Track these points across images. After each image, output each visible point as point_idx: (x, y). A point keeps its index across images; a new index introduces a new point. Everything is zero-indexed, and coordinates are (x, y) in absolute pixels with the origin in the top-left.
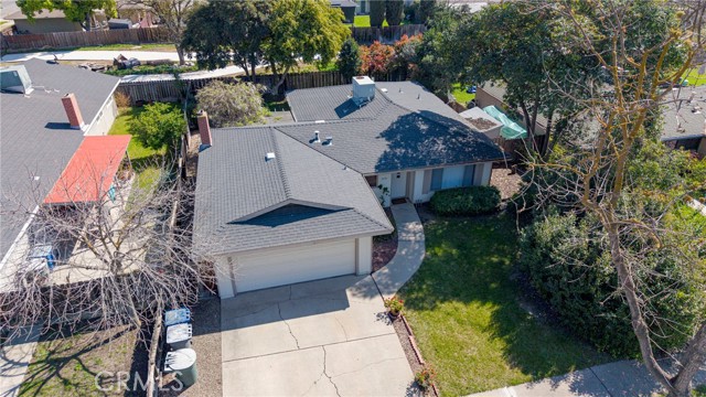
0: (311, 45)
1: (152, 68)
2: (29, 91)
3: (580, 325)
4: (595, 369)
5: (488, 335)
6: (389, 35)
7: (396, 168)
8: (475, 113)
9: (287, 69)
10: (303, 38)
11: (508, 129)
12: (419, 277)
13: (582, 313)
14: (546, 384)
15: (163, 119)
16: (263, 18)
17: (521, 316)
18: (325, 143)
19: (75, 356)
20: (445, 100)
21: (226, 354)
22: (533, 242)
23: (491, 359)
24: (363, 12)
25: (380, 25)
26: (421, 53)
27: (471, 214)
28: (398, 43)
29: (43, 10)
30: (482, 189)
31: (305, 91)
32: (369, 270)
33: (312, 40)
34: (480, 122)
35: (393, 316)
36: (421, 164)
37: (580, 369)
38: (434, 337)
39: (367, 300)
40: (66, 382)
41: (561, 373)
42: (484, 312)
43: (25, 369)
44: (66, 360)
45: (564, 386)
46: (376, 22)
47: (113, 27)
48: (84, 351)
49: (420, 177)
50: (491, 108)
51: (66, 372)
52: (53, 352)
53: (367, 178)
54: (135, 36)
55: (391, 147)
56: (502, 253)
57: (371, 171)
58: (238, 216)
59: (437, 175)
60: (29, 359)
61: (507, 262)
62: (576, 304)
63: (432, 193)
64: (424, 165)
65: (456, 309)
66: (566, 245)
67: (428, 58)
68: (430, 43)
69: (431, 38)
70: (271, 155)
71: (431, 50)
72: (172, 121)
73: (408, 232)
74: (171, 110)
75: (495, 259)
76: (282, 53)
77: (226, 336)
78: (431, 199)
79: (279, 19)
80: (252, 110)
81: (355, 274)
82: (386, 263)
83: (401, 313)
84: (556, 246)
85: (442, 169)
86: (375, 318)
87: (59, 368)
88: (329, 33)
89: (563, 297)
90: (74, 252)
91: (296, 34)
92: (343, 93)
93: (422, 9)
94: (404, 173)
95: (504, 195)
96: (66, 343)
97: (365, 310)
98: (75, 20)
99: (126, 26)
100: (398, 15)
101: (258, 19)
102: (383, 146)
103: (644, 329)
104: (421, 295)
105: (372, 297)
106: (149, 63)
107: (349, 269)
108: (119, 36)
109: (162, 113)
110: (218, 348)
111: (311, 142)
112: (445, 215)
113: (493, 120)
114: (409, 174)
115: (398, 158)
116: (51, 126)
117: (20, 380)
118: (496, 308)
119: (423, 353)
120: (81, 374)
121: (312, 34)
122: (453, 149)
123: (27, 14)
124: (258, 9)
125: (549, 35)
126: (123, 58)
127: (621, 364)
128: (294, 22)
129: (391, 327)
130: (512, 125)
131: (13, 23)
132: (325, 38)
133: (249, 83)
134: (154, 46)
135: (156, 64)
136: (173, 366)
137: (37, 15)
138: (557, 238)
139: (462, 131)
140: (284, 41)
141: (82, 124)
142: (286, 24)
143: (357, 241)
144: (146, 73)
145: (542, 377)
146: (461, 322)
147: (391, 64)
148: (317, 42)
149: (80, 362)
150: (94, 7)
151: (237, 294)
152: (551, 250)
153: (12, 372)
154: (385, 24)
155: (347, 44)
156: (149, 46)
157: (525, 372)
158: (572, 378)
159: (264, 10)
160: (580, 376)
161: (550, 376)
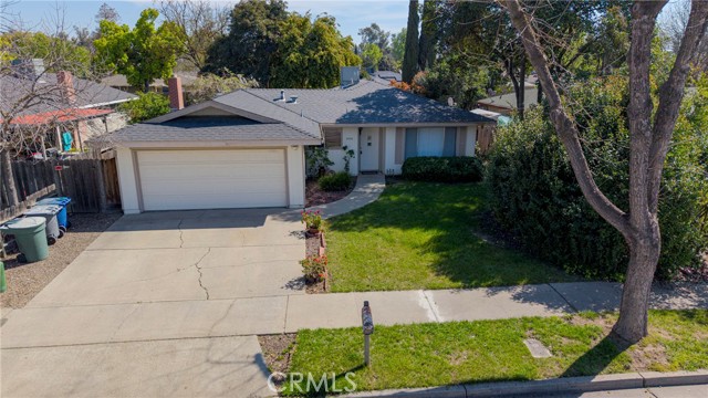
0: (315, 60)
4: (554, 285)
5: (419, 250)
7: (360, 122)
10: (307, 54)
17: (471, 241)
32: (302, 206)
33: (316, 56)
35: (311, 234)
37: (534, 283)
38: (350, 248)
41: (507, 284)
45: (505, 294)
55: (360, 108)
56: (469, 202)
57: (330, 122)
59: (411, 135)
61: (473, 208)
65: (389, 232)
73: (367, 187)
75: (458, 205)
81: (284, 208)
82: (327, 203)
85: (415, 129)
86: (288, 233)
88: (333, 50)
91: (302, 50)
97: (280, 229)
101: (267, 37)
102: (352, 107)
104: (353, 222)
105: (294, 221)
107: (280, 201)
115: (364, 116)
118: (440, 234)
121: (318, 51)
124: (268, 29)
128: (300, 39)
132: (329, 54)
133: (240, 76)
140: (289, 55)
142: (293, 38)
145: (477, 286)
146: (390, 241)
148: (321, 57)
151: (143, 212)
157: (453, 280)
158: (519, 289)
159: (275, 30)
160: (531, 289)
161: (489, 286)
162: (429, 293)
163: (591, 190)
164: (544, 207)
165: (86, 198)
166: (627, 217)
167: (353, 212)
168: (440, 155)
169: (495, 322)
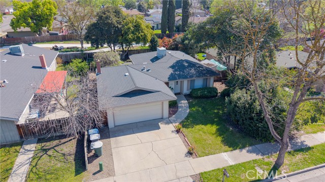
0: (139, 37)
1: (69, 50)
2: (23, 55)
3: (250, 130)
4: (256, 146)
5: (215, 136)
6: (169, 36)
7: (176, 79)
8: (206, 62)
9: (128, 48)
10: (136, 34)
11: (219, 67)
12: (187, 118)
13: (250, 126)
14: (237, 151)
15: (79, 65)
16: (119, 26)
17: (227, 130)
18: (147, 71)
19: (53, 148)
20: (194, 58)
21: (113, 145)
22: (230, 102)
23: (216, 144)
24: (157, 28)
25: (165, 33)
26: (183, 40)
27: (207, 97)
28: (173, 38)
29: (21, 27)
30: (210, 88)
31: (137, 55)
32: (167, 116)
33: (139, 35)
34: (208, 64)
35: (178, 131)
36: (185, 77)
37: (250, 146)
38: (194, 138)
39: (167, 125)
40: (50, 156)
41: (243, 147)
42: (213, 128)
43: (33, 152)
44: (49, 149)
45: (244, 151)
46: (164, 32)
47: (51, 34)
48: (55, 146)
49: (186, 83)
50: (212, 60)
51: (50, 153)
52: (43, 147)
53: (165, 83)
54: (61, 38)
55: (174, 71)
56: (219, 109)
57: (167, 80)
58: (116, 94)
59: (192, 82)
60: (34, 149)
61: (221, 112)
62: (248, 122)
63: (191, 90)
64: (187, 78)
65: (202, 128)
66: (242, 100)
67: (186, 42)
68: (187, 36)
69: (187, 34)
70: (127, 74)
71: (187, 39)
72: (83, 66)
73: (181, 103)
74: (82, 62)
75: (216, 111)
76: (127, 40)
77: (112, 140)
78: (191, 92)
79: (126, 27)
80: (116, 61)
81: (162, 118)
82: (174, 114)
83: (181, 130)
84: (239, 101)
85: (194, 80)
86: (171, 132)
87: (47, 152)
88: (146, 32)
89: (243, 120)
90: (47, 114)
91: (133, 33)
92: (154, 54)
93: (182, 26)
94: (179, 81)
95: (219, 91)
96: (48, 144)
97: (167, 130)
98: (35, 32)
99: (57, 34)
100: (173, 28)
101: (118, 27)
102: (171, 71)
103: (269, 119)
104: (187, 123)
105: (169, 124)
106: (68, 48)
107: (160, 116)
108: (53, 38)
109: (79, 63)
110: (110, 144)
111: (142, 70)
112: (197, 98)
113: (213, 64)
114: (181, 81)
115: (177, 75)
116: (33, 67)
117: (32, 156)
118: (217, 127)
119: (190, 143)
120: (56, 153)
121: (139, 33)
122: (198, 72)
123: (14, 29)
124: (117, 23)
125: (232, 26)
126: (56, 46)
127: (266, 144)
128: (132, 28)
129: (177, 135)
130: (221, 66)
131: (6, 33)
132: (145, 34)
134: (69, 42)
135: (71, 48)
136: (94, 147)
137: (19, 30)
138: (239, 98)
139: (201, 66)
140: (128, 35)
141: (46, 67)
142: (129, 28)
143: (163, 103)
144: (67, 52)
145: (236, 149)
146: (205, 133)
147: (171, 46)
148: (142, 36)
149: (55, 150)
150: (43, 26)
151: (115, 126)
152: (237, 103)
153: (28, 153)
154: (167, 32)
155: (153, 38)
156: (67, 42)
157: (230, 147)
158: (247, 148)
159: (120, 23)
160: (250, 148)
161: (240, 148)
162: (225, 153)
163: (274, 134)
164: (252, 122)
165: (94, 120)
166: (282, 139)
167: (185, 118)
168: (202, 87)
169: (247, 162)
